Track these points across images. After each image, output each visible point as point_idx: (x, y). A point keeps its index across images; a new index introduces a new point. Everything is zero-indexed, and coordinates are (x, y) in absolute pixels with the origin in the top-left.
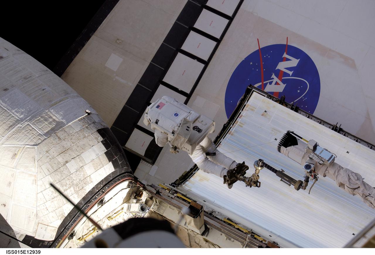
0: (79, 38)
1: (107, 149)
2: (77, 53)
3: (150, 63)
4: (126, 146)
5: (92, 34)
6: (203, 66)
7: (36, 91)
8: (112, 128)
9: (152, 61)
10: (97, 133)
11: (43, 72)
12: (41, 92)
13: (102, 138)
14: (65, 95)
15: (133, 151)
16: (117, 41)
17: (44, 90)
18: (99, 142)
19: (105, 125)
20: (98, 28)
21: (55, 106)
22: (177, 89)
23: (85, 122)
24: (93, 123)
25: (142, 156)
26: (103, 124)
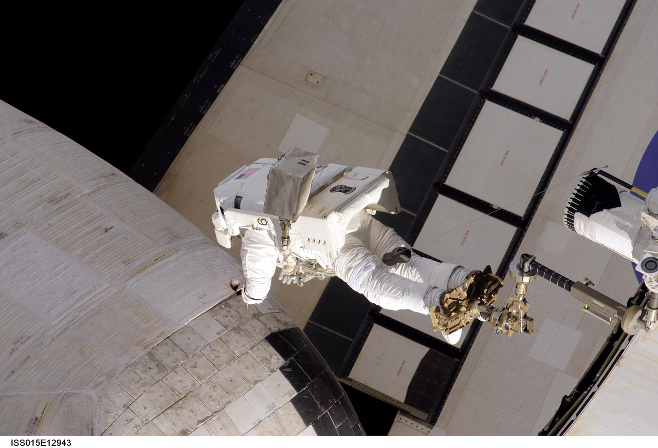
0: (201, 76)
1: (297, 388)
2: (197, 118)
3: (408, 136)
4: (351, 376)
5: (238, 63)
6: (558, 134)
7: (87, 234)
8: (308, 328)
9: (412, 129)
10: (267, 343)
11: (103, 180)
12: (100, 237)
13: (280, 357)
14: (169, 242)
15: (371, 389)
16: (310, 78)
17: (109, 232)
18: (273, 371)
19: (288, 320)
20: (253, 43)
21: (143, 273)
22: (488, 204)
23: (231, 316)
24: (254, 315)
25: (398, 402)
26: (281, 317)
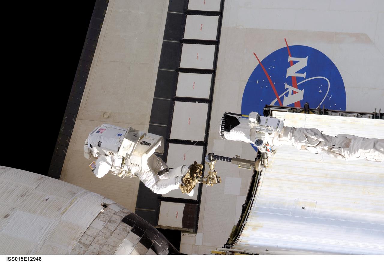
0: (63, 129)
1: (140, 236)
2: (67, 146)
3: (150, 125)
4: (159, 224)
5: (75, 119)
6: (206, 105)
7: (40, 204)
8: (136, 211)
9: (151, 121)
10: (123, 223)
11: (39, 181)
12: (45, 204)
13: (130, 226)
14: (72, 197)
15: (168, 227)
16: (105, 116)
17: (48, 200)
18: (129, 232)
19: (128, 211)
20: (78, 110)
21: (66, 212)
22: (189, 141)
23: (106, 217)
24: (114, 214)
25: (180, 228)
26: (125, 211)
